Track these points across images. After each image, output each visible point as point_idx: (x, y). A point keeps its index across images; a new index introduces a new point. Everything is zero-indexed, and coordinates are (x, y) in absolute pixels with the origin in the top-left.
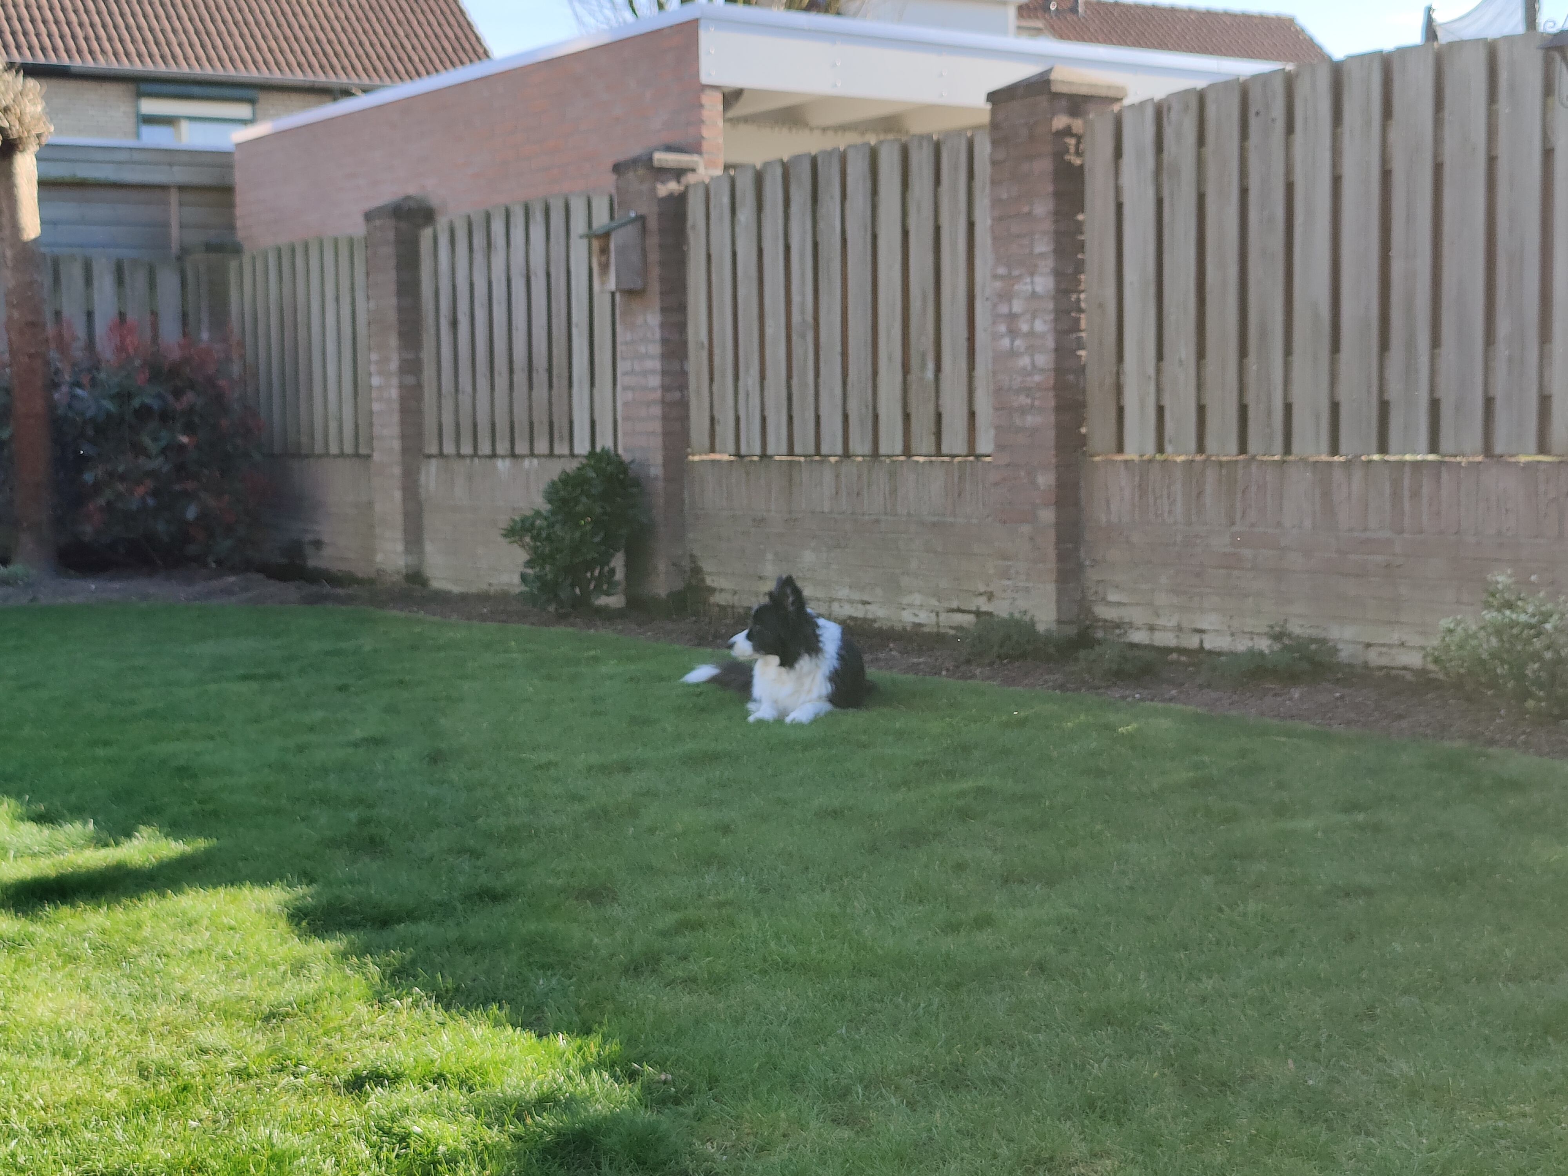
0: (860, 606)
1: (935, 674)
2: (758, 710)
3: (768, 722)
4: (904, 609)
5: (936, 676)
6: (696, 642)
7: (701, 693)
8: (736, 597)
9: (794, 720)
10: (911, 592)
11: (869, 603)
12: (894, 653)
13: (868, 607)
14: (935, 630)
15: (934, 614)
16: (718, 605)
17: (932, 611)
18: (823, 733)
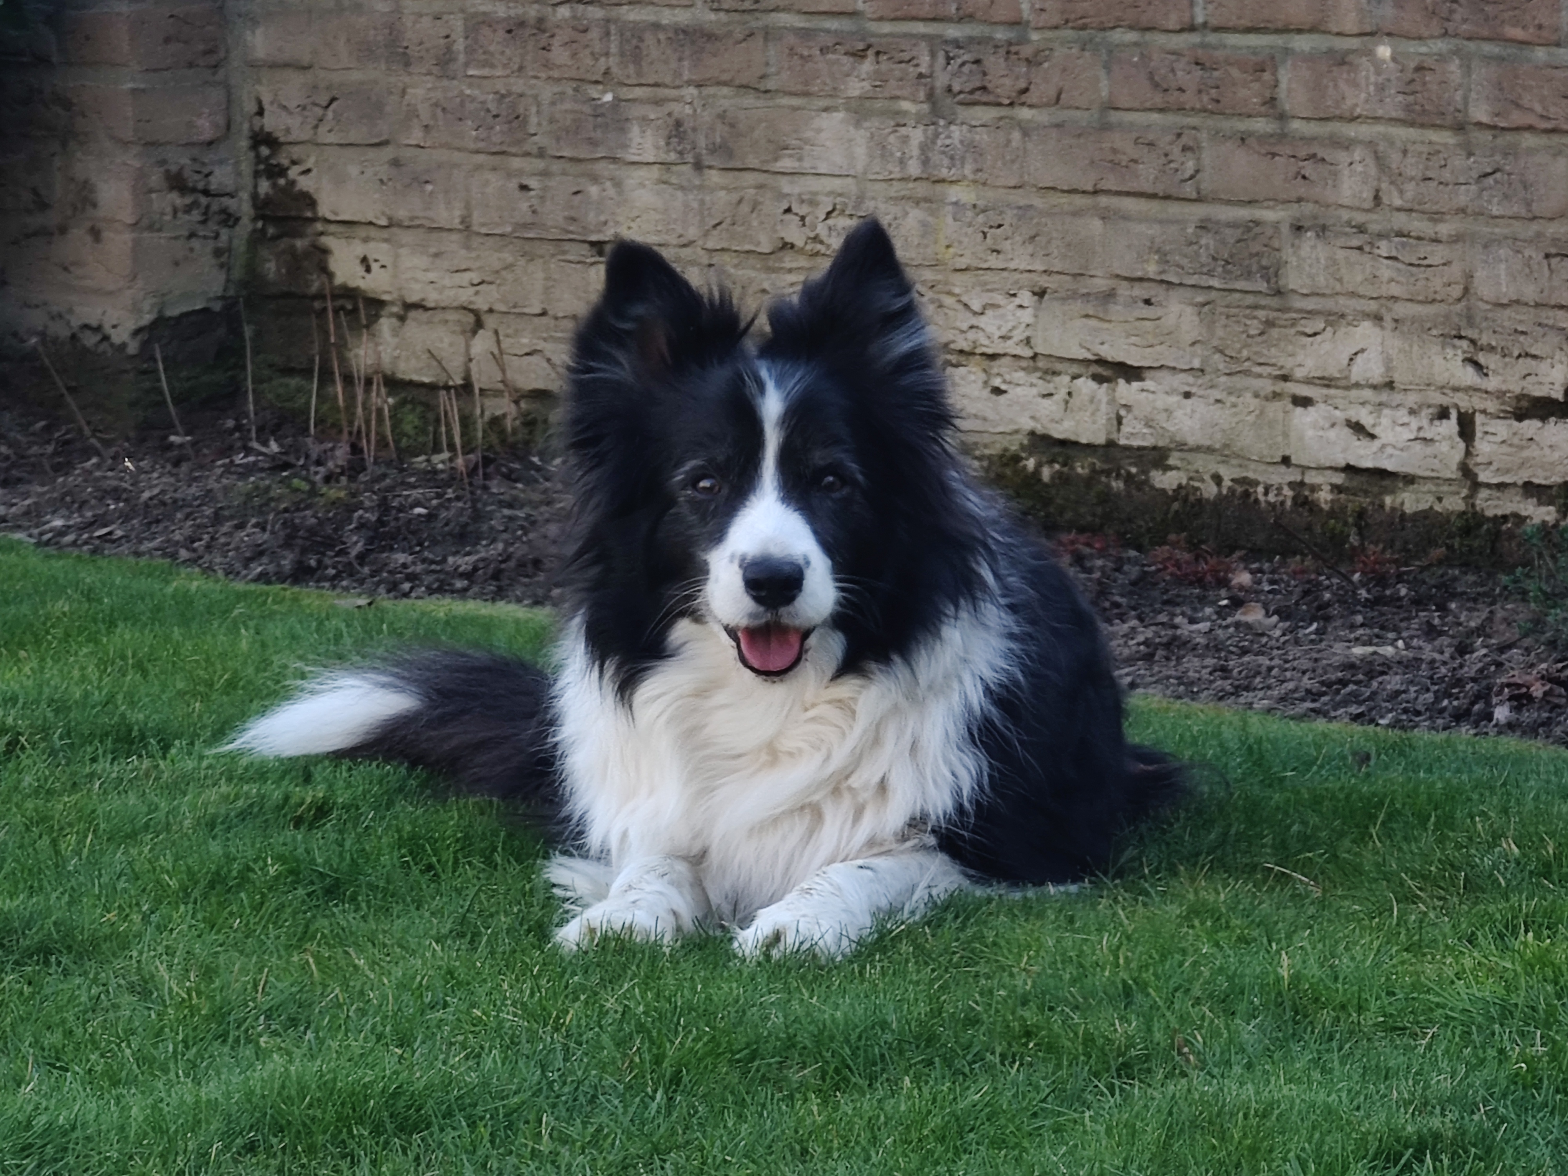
0: (1086, 386)
1: (1460, 717)
2: (601, 895)
3: (652, 950)
4: (1304, 402)
5: (1466, 731)
6: (287, 562)
7: (322, 810)
8: (482, 344)
9: (777, 937)
10: (1335, 318)
11: (1132, 373)
12: (1254, 615)
13: (1126, 390)
14: (1454, 503)
15: (1451, 426)
16: (393, 384)
17: (1443, 414)
18: (923, 1008)
